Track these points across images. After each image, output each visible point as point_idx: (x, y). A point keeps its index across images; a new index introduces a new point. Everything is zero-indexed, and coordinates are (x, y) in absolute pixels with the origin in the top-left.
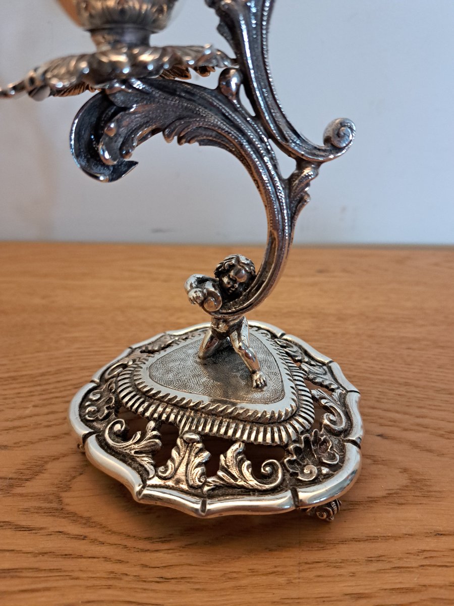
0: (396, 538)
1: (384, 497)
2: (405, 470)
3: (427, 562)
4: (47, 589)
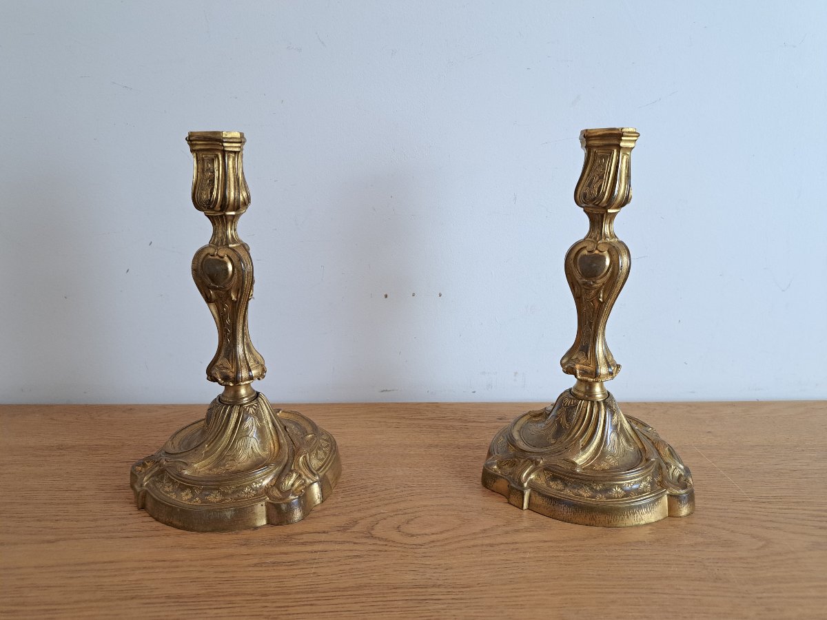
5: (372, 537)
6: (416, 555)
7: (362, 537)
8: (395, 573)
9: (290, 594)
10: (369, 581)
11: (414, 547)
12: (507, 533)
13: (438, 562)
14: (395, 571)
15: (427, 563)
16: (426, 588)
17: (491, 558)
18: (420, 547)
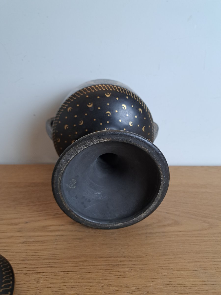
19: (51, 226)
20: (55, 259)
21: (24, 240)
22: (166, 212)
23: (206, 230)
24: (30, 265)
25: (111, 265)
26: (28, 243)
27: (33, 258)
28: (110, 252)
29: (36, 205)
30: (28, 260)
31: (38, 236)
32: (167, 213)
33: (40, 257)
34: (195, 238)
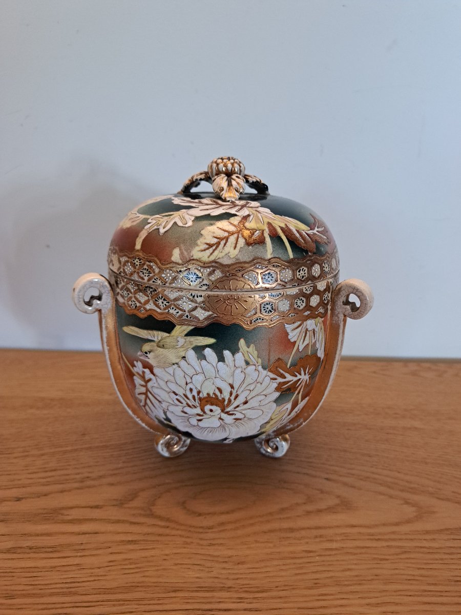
0: (330, 527)
1: (326, 509)
2: (338, 497)
3: (345, 538)
4: (154, 549)
5: (152, 515)
6: (201, 542)
7: (140, 515)
8: (175, 567)
9: (43, 597)
10: (141, 579)
11: (201, 530)
12: (308, 513)
13: (229, 553)
14: (176, 564)
15: (216, 553)
16: (212, 591)
17: (291, 549)
18: (207, 531)
19: (72, 508)
20: (75, 594)
21: (10, 545)
22: (326, 476)
23: (408, 522)
24: (19, 609)
25: (199, 610)
26: (19, 551)
27: (27, 590)
28: (197, 578)
29: (42, 455)
30: (15, 597)
31: (42, 535)
32: (327, 479)
33: (42, 587)
34: (385, 544)
